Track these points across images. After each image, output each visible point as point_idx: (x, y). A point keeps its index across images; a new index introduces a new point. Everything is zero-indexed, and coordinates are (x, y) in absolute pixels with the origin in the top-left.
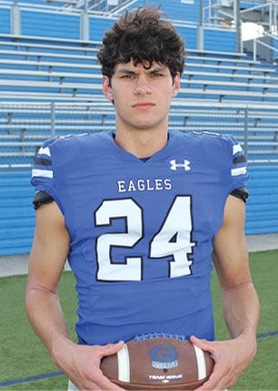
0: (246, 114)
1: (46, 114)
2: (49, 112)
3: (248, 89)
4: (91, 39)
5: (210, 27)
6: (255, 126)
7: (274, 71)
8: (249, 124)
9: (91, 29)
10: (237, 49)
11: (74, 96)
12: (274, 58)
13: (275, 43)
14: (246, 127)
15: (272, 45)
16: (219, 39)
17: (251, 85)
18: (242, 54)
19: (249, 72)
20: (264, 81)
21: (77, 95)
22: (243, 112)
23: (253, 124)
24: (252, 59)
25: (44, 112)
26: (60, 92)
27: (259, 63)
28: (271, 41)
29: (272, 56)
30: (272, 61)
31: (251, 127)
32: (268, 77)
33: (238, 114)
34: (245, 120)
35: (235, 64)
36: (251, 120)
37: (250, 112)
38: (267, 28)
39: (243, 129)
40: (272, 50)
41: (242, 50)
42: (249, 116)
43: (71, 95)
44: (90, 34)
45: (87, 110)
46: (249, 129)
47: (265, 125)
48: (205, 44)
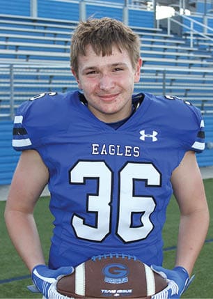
0: (164, 76)
1: (6, 75)
2: (8, 73)
3: (164, 56)
4: (39, 16)
5: (133, 7)
6: (171, 85)
7: (183, 42)
8: (167, 84)
9: (39, 8)
10: (154, 26)
11: (27, 61)
12: (183, 33)
13: (184, 21)
14: (164, 86)
15: (182, 23)
16: (140, 17)
17: (166, 53)
18: (158, 29)
19: (164, 44)
20: (177, 51)
21: (30, 60)
22: (162, 74)
23: (169, 84)
24: (167, 33)
25: (4, 73)
26: (16, 58)
27: (172, 36)
28: (180, 19)
29: (182, 31)
30: (182, 35)
31: (168, 86)
32: (179, 48)
33: (156, 75)
34: (164, 80)
35: (153, 37)
36: (168, 81)
37: (167, 75)
38: (177, 9)
39: (162, 87)
40: (182, 27)
41: (158, 26)
42: (167, 78)
43: (25, 60)
44: (39, 12)
45: (38, 72)
46: (167, 87)
47: (179, 84)
48: (130, 21)
